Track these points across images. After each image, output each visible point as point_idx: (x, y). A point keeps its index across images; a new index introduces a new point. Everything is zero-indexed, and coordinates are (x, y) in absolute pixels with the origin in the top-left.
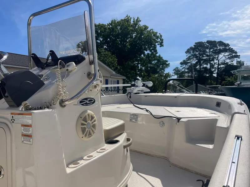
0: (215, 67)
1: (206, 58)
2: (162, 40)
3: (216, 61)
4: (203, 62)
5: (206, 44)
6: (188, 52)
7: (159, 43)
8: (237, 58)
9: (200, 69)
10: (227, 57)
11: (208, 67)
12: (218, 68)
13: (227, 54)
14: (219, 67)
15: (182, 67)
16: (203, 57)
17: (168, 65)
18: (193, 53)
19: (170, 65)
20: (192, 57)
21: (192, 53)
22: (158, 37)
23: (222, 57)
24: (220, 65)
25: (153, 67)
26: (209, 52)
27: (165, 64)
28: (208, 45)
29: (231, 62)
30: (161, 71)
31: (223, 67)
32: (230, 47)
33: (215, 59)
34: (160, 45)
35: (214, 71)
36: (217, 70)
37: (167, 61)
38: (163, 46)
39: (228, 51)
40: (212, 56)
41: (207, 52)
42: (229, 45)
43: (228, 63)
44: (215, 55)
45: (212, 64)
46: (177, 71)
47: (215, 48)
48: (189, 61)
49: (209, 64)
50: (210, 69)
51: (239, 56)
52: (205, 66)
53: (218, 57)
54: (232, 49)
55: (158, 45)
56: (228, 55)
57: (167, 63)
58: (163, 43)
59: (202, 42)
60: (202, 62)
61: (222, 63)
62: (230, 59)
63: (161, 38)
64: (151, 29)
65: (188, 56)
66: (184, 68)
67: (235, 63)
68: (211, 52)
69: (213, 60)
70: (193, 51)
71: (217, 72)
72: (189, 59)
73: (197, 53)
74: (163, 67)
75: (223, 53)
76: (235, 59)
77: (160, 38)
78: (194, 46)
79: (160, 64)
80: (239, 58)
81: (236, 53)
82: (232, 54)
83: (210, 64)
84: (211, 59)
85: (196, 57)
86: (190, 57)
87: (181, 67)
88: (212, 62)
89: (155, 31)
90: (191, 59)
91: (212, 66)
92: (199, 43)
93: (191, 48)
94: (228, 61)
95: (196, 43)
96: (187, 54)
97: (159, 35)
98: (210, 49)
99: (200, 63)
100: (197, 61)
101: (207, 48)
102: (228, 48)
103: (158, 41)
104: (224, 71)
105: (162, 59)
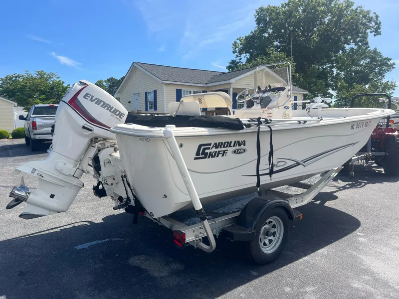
2: (378, 24)
7: (373, 30)
17: (391, 67)
19: (395, 66)
22: (370, 20)
25: (361, 72)
27: (385, 64)
30: (377, 78)
34: (374, 33)
37: (389, 60)
38: (380, 34)
55: (371, 32)
57: (390, 63)
58: (380, 28)
63: (377, 20)
64: (359, 7)
74: (380, 70)
77: (374, 21)
79: (376, 66)
89: (365, 9)
97: (374, 15)
103: (371, 25)
105: (380, 56)
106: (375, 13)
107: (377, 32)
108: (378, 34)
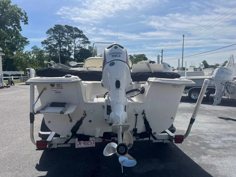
0: (72, 49)
1: (65, 40)
2: (26, 18)
3: (73, 44)
4: (63, 44)
5: (64, 28)
6: (48, 32)
7: (23, 20)
8: (89, 44)
9: (60, 50)
10: (81, 42)
11: (66, 49)
12: (75, 51)
13: (81, 39)
14: (76, 49)
15: (44, 46)
16: (62, 39)
17: (27, 43)
18: (54, 34)
19: (29, 43)
20: (53, 38)
21: (52, 34)
22: (22, 14)
23: (78, 41)
24: (76, 48)
25: (11, 43)
26: (67, 35)
27: (24, 41)
28: (66, 29)
29: (84, 47)
30: (20, 48)
31: (79, 50)
32: (83, 34)
33: (72, 42)
34: (24, 22)
35: (72, 53)
36: (74, 52)
37: (26, 39)
38: (28, 24)
39: (82, 37)
40: (70, 39)
41: (65, 35)
42: (83, 33)
43: (82, 47)
44: (72, 39)
45: (70, 46)
46: (36, 49)
47: (72, 33)
48: (50, 42)
49: (67, 47)
50: (69, 51)
51: (90, 42)
52: (64, 47)
53: (74, 41)
54: (85, 35)
55: (22, 22)
56: (82, 41)
57: (27, 40)
58: (27, 21)
59: (61, 26)
60: (61, 43)
61: (78, 47)
62: (83, 44)
63: (26, 15)
64: (16, 5)
65: (49, 37)
66: (45, 47)
67: (87, 48)
68: (69, 35)
69: (70, 43)
70: (53, 32)
71: (74, 54)
72: (50, 39)
73: (57, 35)
74: (22, 44)
75: (78, 38)
76: (87, 44)
77: (24, 15)
78: (54, 27)
79: (19, 41)
80: (90, 44)
81: (87, 39)
82: (85, 40)
83: (69, 46)
84: (69, 42)
85: (57, 38)
86: (50, 37)
87: (42, 46)
88: (70, 45)
89: (19, 7)
90: (52, 40)
91: (70, 48)
92: (58, 25)
93: (51, 29)
94: (82, 45)
95: (55, 25)
96: (48, 34)
97: (24, 12)
98: (68, 33)
99: (60, 44)
100: (57, 42)
101: (66, 32)
102: (81, 34)
103: (22, 17)
104: (79, 53)
105: (21, 36)
106: (24, 11)
107: (26, 22)
108: (26, 24)
